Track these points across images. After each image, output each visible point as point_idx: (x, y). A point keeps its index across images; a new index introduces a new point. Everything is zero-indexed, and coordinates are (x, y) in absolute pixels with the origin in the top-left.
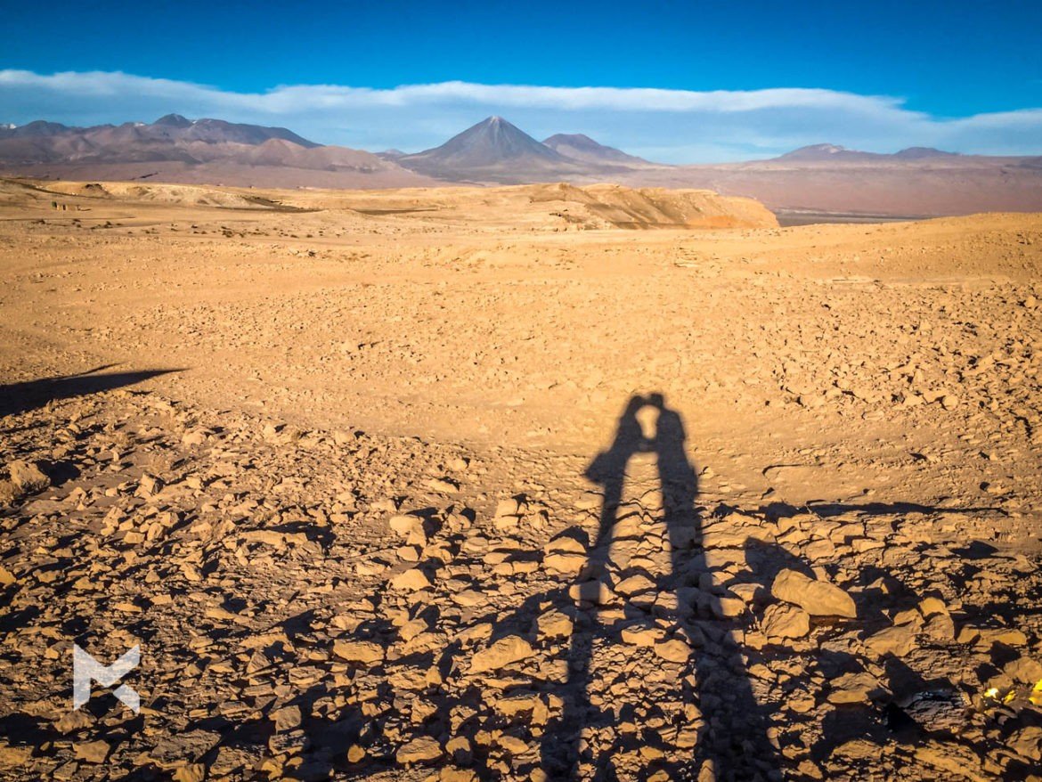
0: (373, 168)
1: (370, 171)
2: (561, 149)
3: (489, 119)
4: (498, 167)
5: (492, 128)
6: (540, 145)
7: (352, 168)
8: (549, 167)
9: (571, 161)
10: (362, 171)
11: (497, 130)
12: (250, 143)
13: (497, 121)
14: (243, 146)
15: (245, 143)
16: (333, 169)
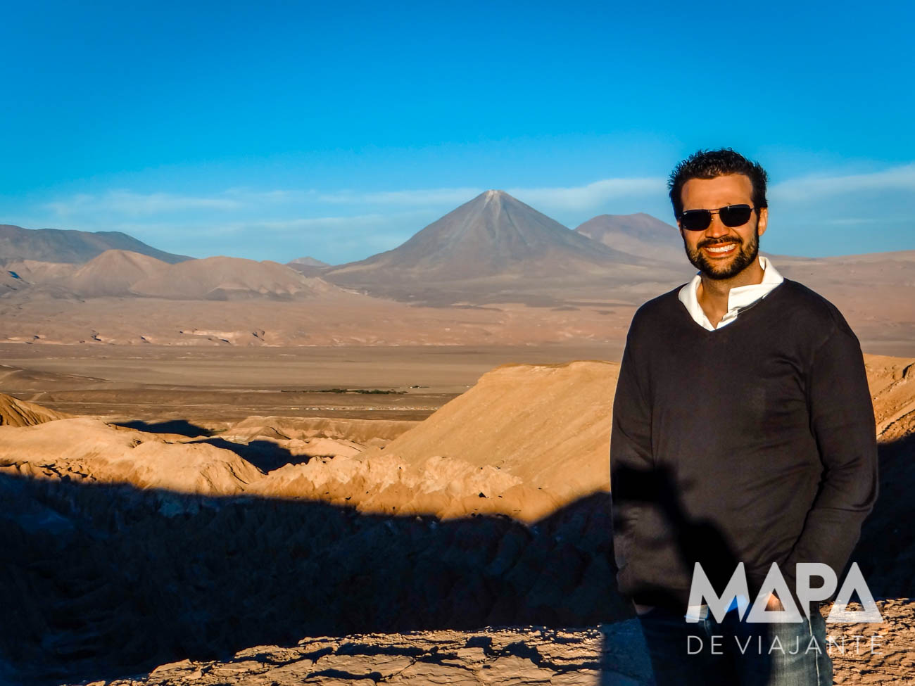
0: (293, 291)
1: (286, 297)
2: (608, 239)
3: (481, 197)
4: (509, 277)
5: (488, 210)
6: (574, 233)
7: (256, 294)
8: (598, 271)
9: (633, 260)
10: (274, 296)
11: (498, 212)
12: (64, 261)
13: (497, 199)
14: (53, 267)
15: (55, 262)
16: (221, 296)
